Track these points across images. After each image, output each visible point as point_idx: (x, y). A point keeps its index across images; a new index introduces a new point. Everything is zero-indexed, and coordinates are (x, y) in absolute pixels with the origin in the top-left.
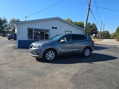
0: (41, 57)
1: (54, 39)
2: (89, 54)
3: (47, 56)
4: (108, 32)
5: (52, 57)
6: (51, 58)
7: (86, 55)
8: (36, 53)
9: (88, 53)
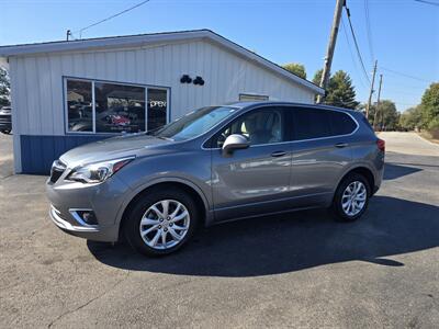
0: (113, 235)
1: (189, 133)
2: (362, 205)
3: (145, 227)
4: (393, 105)
5: (178, 232)
6: (169, 237)
7: (350, 210)
8: (80, 214)
9: (358, 202)
